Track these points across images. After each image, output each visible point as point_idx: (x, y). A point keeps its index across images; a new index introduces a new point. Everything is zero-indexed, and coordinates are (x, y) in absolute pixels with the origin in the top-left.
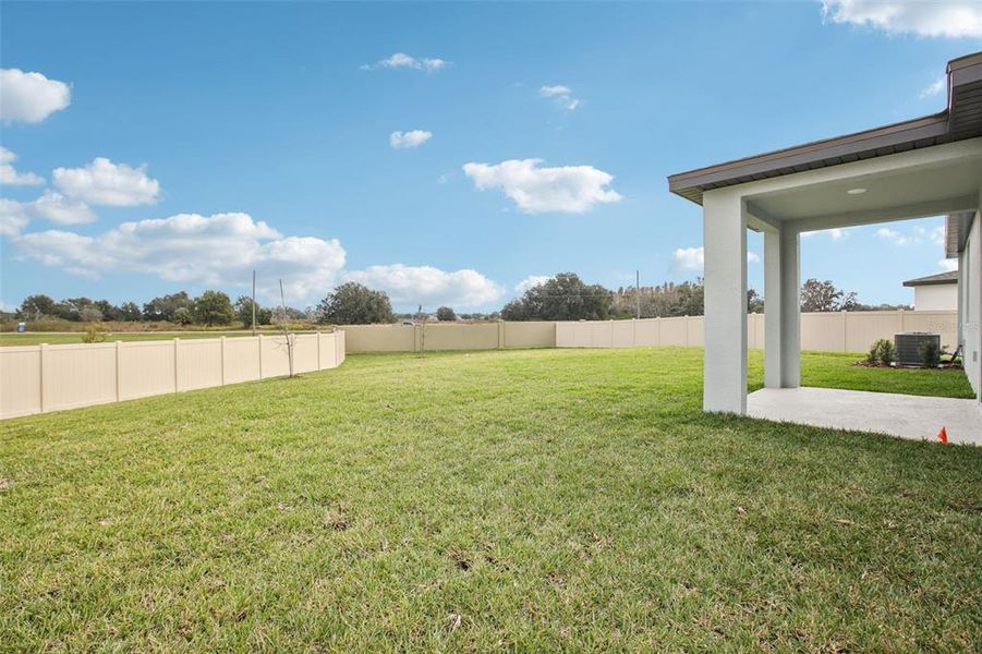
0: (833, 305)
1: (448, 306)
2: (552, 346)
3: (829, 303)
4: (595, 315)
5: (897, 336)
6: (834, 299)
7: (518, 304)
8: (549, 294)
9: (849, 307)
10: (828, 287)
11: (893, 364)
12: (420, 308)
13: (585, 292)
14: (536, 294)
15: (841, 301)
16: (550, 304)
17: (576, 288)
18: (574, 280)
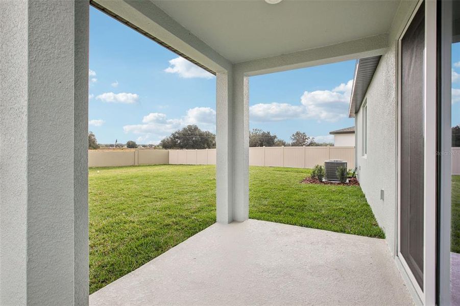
0: (306, 143)
1: (133, 141)
2: (167, 164)
3: (304, 142)
4: (206, 146)
5: (326, 163)
6: (306, 140)
7: (168, 139)
8: (184, 135)
9: (311, 144)
10: (304, 135)
11: (324, 180)
12: (116, 141)
13: (201, 135)
14: (177, 135)
15: (308, 141)
16: (184, 140)
17: (197, 132)
18: (196, 128)
